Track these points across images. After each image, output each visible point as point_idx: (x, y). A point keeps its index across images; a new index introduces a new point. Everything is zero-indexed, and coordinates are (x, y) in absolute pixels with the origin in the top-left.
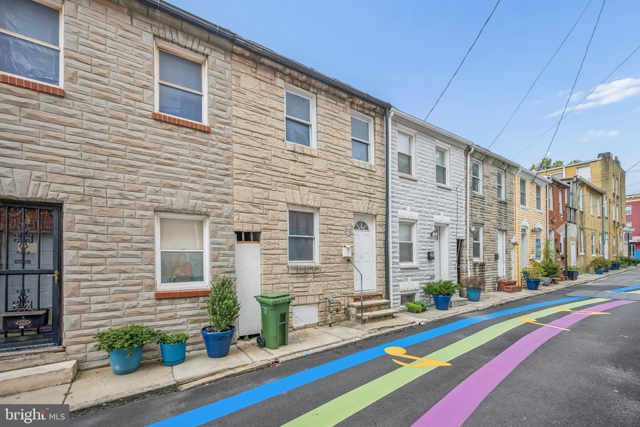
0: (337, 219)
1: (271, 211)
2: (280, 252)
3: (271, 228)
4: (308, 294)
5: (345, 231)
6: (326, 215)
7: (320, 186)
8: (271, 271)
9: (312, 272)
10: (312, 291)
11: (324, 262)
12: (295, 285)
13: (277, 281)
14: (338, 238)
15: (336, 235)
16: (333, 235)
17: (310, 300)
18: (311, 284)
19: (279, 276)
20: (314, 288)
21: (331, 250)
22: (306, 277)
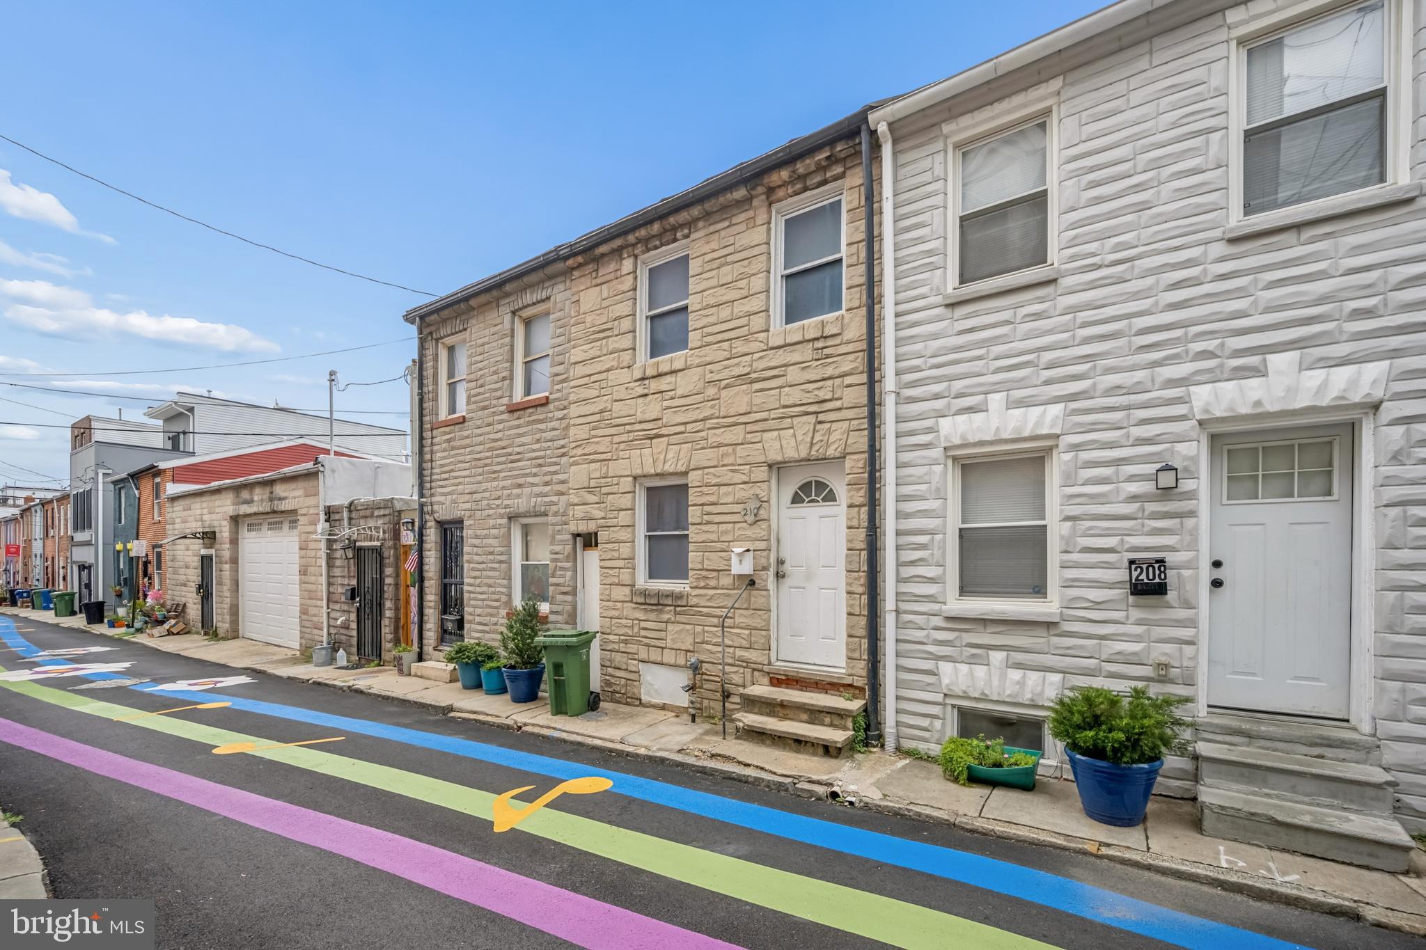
0: (723, 489)
1: (610, 497)
2: (620, 563)
3: (609, 524)
4: (664, 646)
5: (743, 513)
6: (699, 484)
7: (689, 427)
8: (610, 595)
9: (670, 603)
10: (672, 640)
11: (695, 584)
12: (643, 624)
13: (616, 613)
14: (726, 532)
15: (721, 525)
16: (716, 526)
17: (669, 657)
18: (670, 627)
19: (619, 605)
20: (676, 636)
21: (708, 559)
22: (661, 611)
